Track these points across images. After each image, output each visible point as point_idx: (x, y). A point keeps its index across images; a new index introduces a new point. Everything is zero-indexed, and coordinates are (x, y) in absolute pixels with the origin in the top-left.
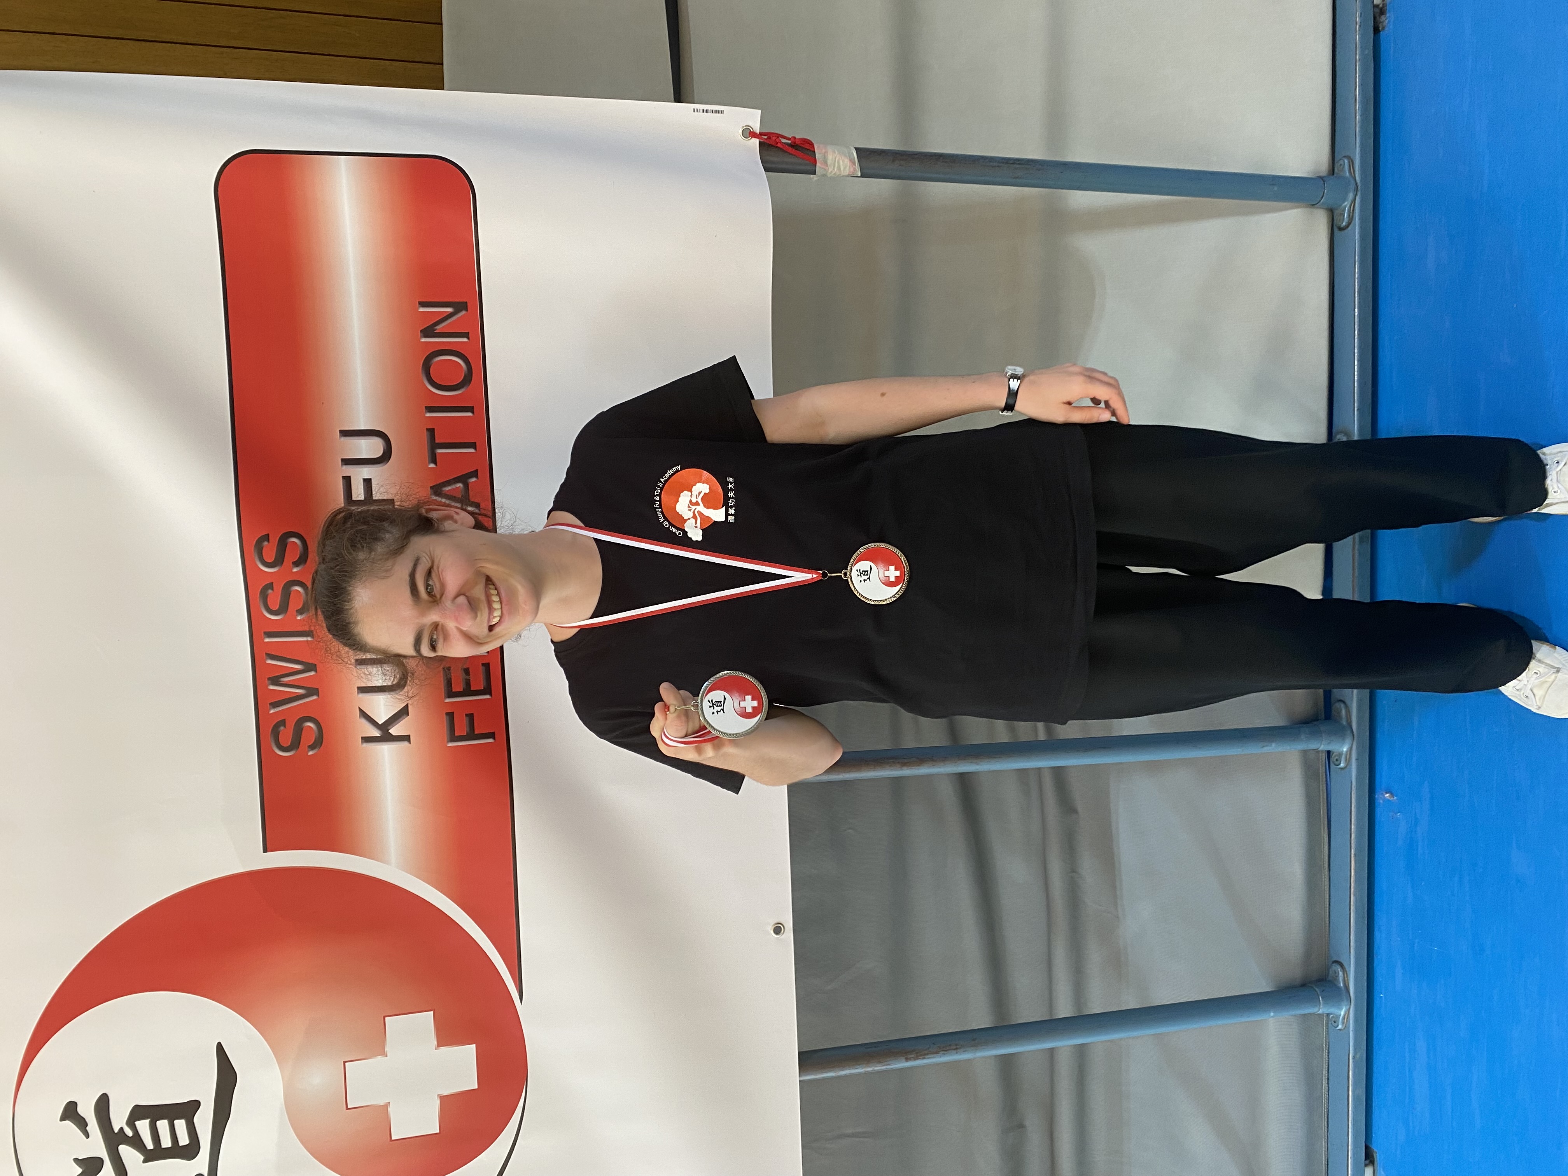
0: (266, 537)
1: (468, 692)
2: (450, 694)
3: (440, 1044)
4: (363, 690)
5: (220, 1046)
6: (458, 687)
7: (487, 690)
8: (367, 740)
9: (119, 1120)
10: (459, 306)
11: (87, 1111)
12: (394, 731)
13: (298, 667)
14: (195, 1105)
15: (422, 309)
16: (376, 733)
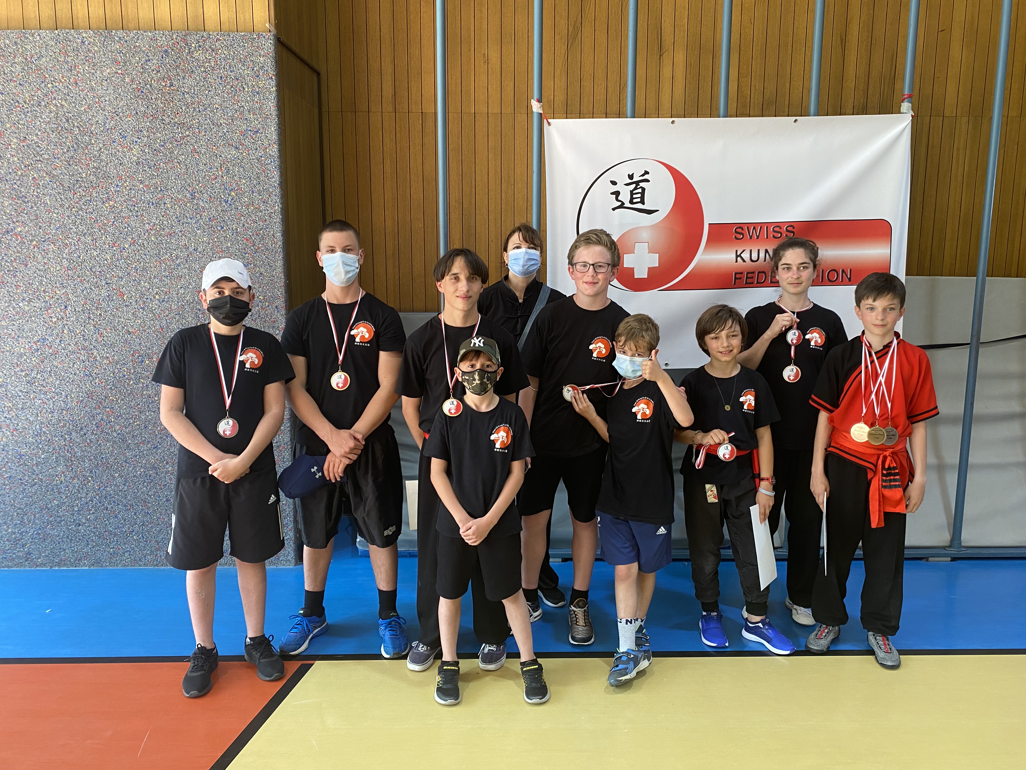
0: (794, 228)
1: (747, 278)
2: (748, 273)
3: (649, 268)
4: (751, 251)
5: (658, 210)
6: (749, 275)
7: (746, 283)
8: (737, 251)
9: (642, 184)
10: (850, 279)
11: (646, 177)
12: (739, 258)
13: (758, 234)
14: (644, 204)
15: (849, 270)
16: (738, 254)
